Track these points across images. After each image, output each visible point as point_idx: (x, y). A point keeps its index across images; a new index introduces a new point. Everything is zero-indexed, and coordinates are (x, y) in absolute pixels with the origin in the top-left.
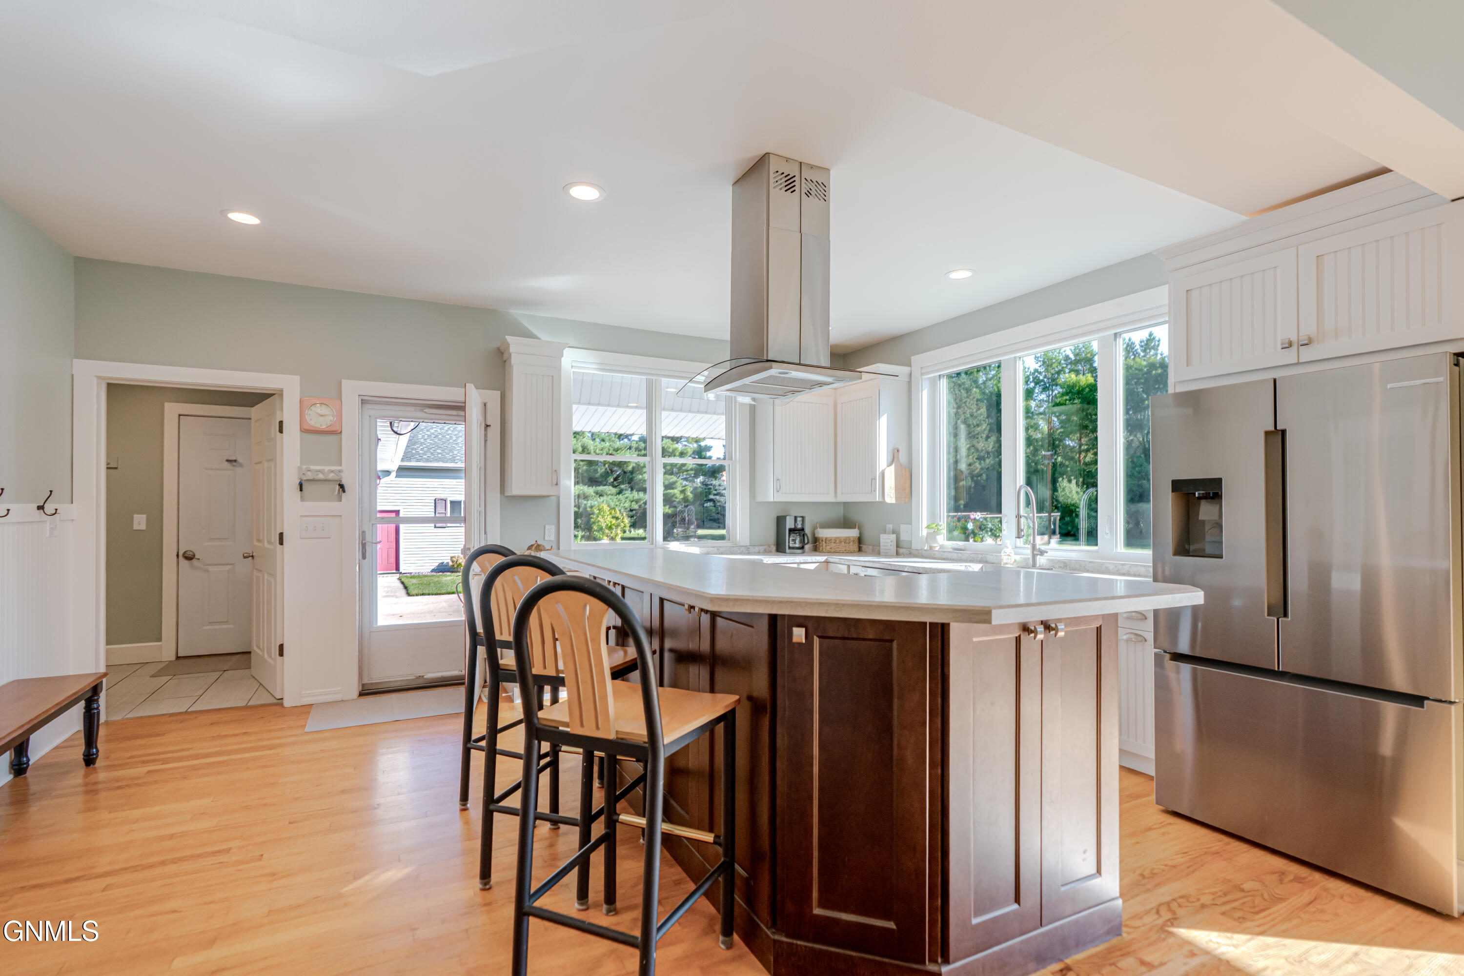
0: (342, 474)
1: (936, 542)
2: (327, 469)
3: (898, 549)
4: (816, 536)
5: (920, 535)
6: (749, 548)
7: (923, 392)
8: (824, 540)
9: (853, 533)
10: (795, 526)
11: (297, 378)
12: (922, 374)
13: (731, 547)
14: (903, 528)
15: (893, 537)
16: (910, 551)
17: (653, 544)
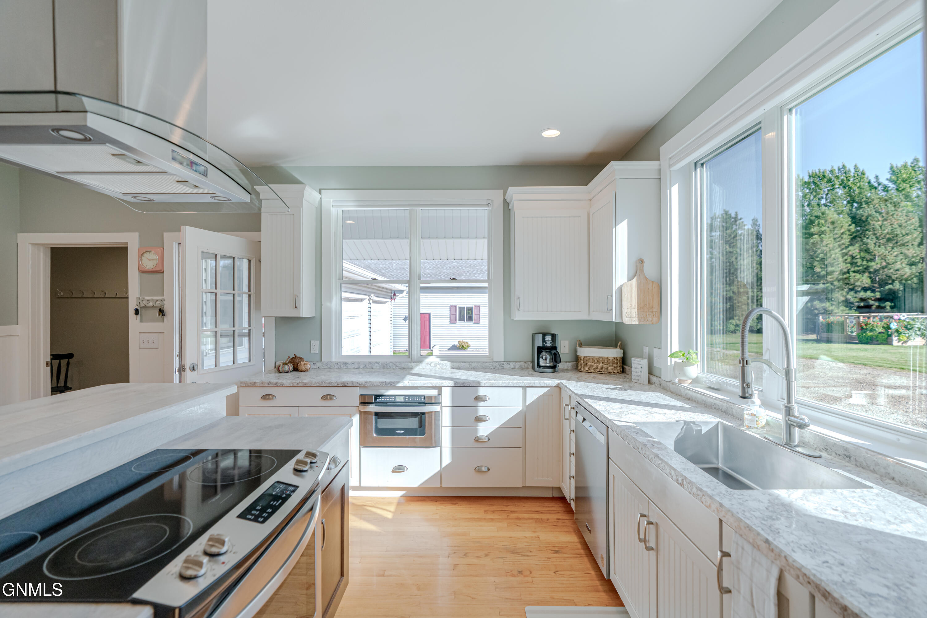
0: (164, 302)
1: (685, 374)
2: (151, 298)
3: (651, 376)
4: (578, 354)
5: (669, 364)
6: (503, 364)
7: (673, 188)
8: (582, 359)
9: (615, 353)
10: (543, 344)
11: (136, 235)
12: (670, 166)
13: (483, 362)
14: (656, 352)
15: (644, 362)
16: (660, 381)
17: (409, 358)
